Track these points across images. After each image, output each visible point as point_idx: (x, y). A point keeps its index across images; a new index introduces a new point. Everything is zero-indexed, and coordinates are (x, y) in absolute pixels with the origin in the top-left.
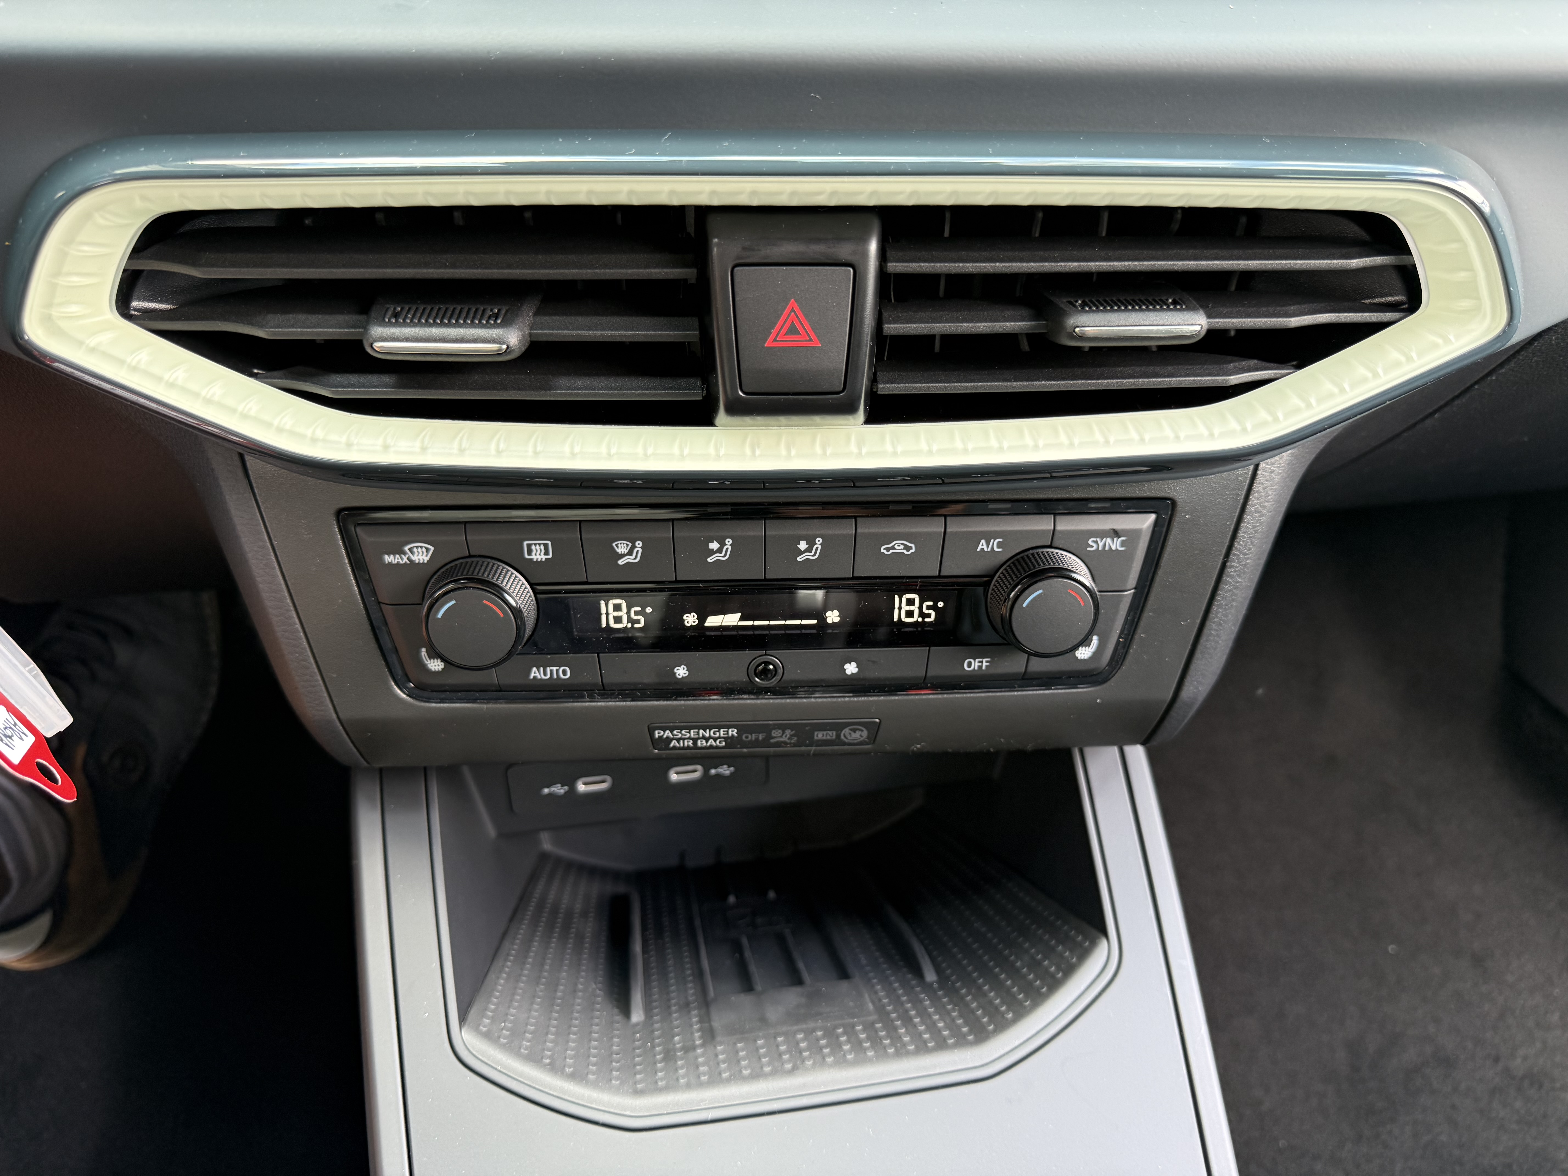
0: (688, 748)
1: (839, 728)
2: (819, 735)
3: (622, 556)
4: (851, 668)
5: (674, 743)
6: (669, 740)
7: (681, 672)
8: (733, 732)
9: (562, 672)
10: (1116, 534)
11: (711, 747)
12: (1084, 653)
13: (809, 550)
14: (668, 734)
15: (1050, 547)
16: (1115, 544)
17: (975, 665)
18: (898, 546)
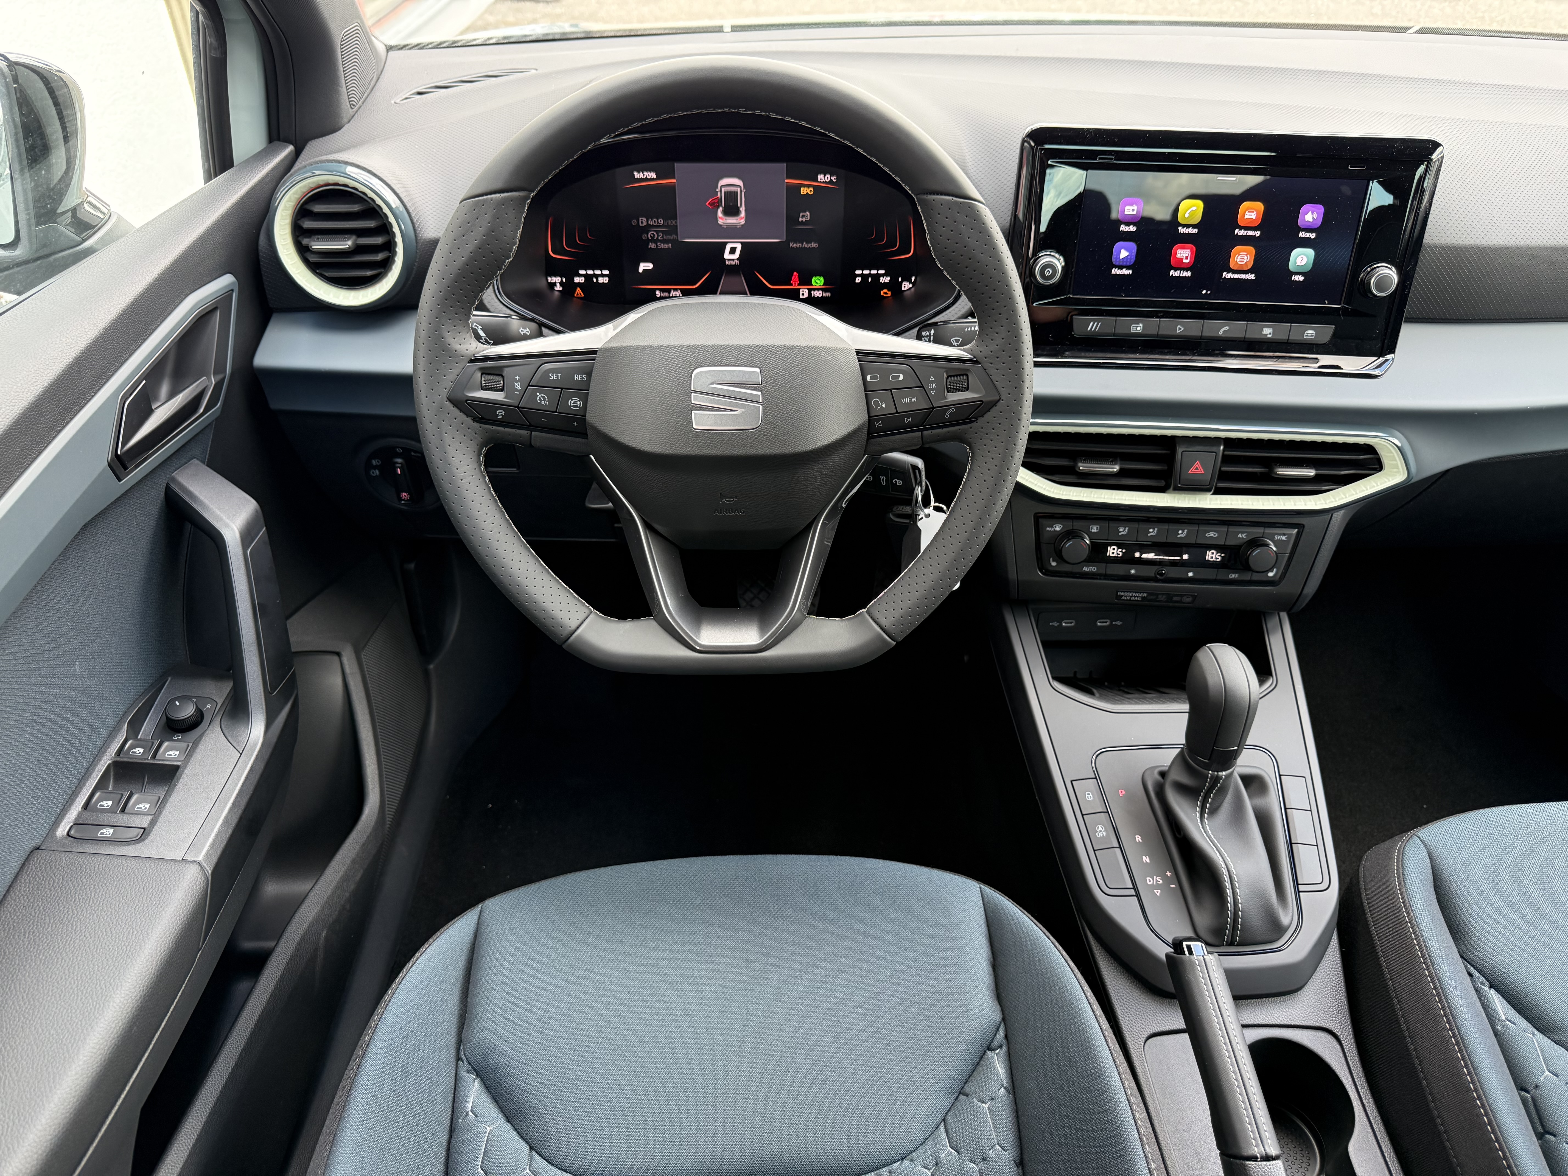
0: (1128, 600)
1: (1182, 596)
2: (1175, 599)
3: (1121, 532)
4: (1190, 574)
5: (1123, 598)
6: (1122, 596)
7: (1133, 572)
8: (1145, 595)
9: (1093, 569)
10: (1284, 535)
11: (1136, 600)
12: (1271, 574)
13: (1182, 533)
14: (1123, 594)
15: (1262, 537)
16: (1284, 538)
17: (1233, 576)
18: (1212, 534)
